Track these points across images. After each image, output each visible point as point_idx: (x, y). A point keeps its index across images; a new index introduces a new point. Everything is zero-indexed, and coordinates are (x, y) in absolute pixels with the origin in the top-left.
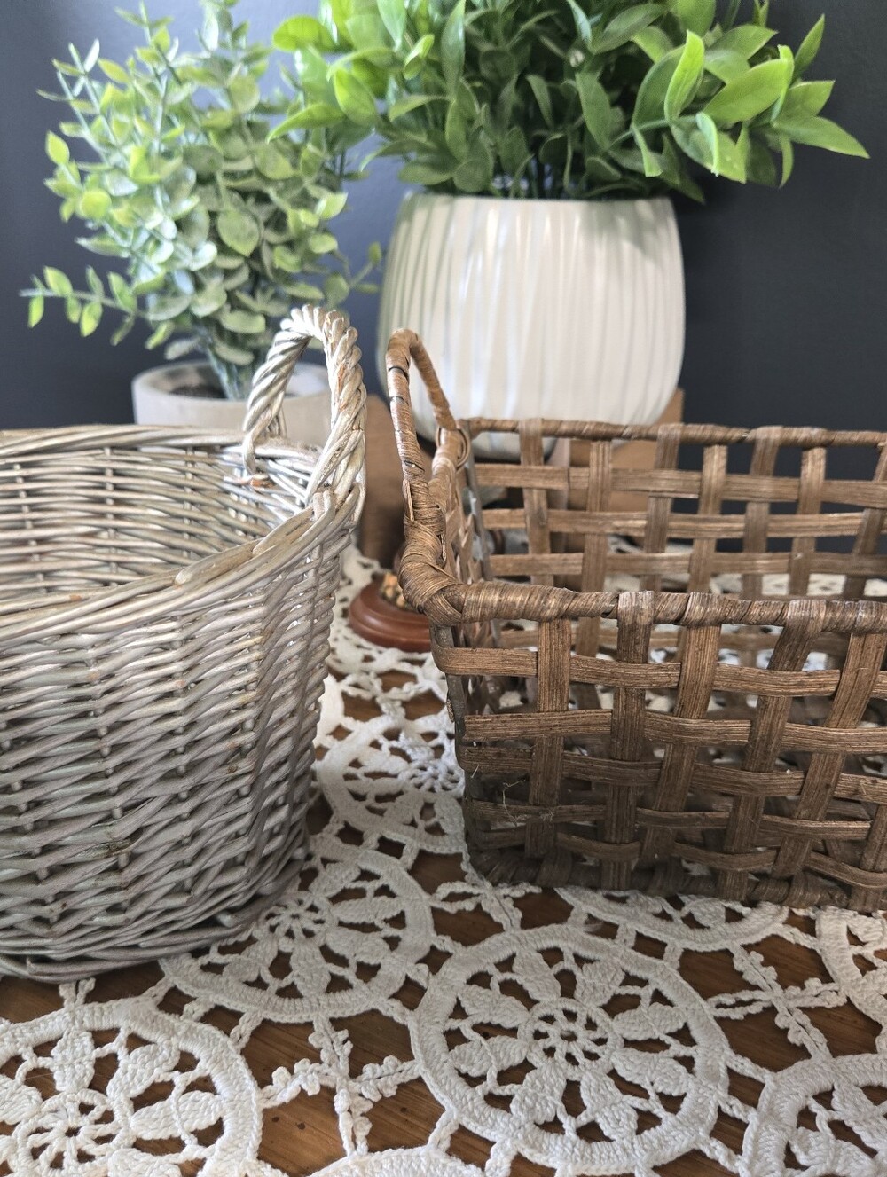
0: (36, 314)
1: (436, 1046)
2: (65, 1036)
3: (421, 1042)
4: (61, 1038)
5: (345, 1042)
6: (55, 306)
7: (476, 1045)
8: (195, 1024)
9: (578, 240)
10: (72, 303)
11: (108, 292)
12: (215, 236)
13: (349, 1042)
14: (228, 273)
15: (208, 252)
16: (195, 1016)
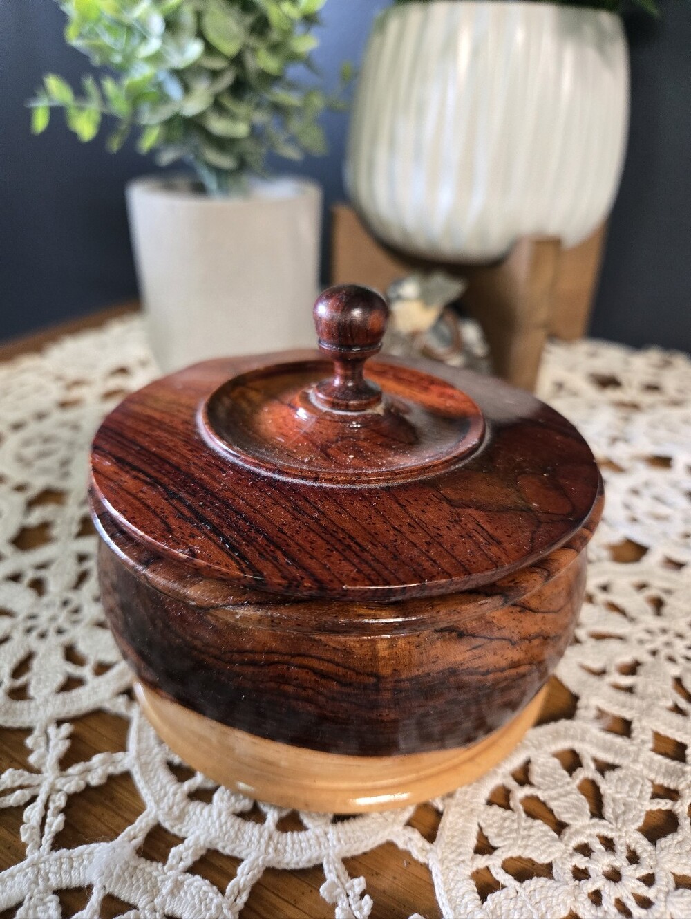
0: (40, 121)
1: (467, 899)
2: (26, 903)
3: (448, 891)
4: (20, 904)
5: (362, 896)
6: (58, 114)
7: (512, 894)
8: (181, 878)
9: (548, 42)
10: (72, 112)
11: (104, 99)
12: (200, 34)
13: (367, 897)
14: (215, 74)
15: (194, 49)
16: (182, 865)
